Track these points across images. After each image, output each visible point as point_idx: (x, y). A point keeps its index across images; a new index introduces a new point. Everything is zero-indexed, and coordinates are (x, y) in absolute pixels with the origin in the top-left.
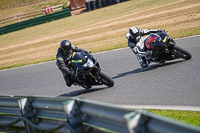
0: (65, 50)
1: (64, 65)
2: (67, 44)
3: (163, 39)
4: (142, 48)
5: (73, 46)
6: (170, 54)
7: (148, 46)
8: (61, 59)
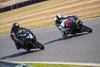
0: (15, 29)
1: (15, 37)
2: (17, 25)
3: (76, 21)
4: (63, 26)
5: (20, 26)
6: (80, 29)
7: (67, 25)
8: (13, 34)
